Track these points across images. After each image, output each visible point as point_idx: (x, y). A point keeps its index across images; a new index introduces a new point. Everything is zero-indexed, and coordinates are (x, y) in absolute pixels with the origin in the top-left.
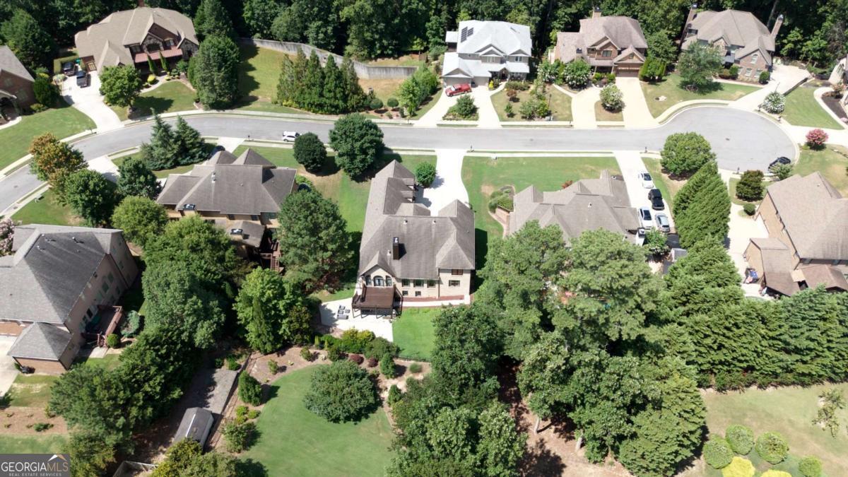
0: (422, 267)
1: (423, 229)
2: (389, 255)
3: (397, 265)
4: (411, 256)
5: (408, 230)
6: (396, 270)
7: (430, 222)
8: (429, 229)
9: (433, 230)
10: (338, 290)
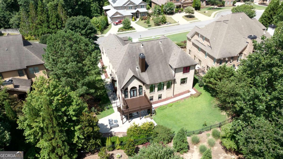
0: (162, 73)
1: (155, 48)
2: (138, 70)
3: (145, 76)
4: (152, 67)
5: (145, 51)
6: (145, 79)
7: (158, 43)
8: (159, 47)
9: (161, 48)
10: (102, 111)
